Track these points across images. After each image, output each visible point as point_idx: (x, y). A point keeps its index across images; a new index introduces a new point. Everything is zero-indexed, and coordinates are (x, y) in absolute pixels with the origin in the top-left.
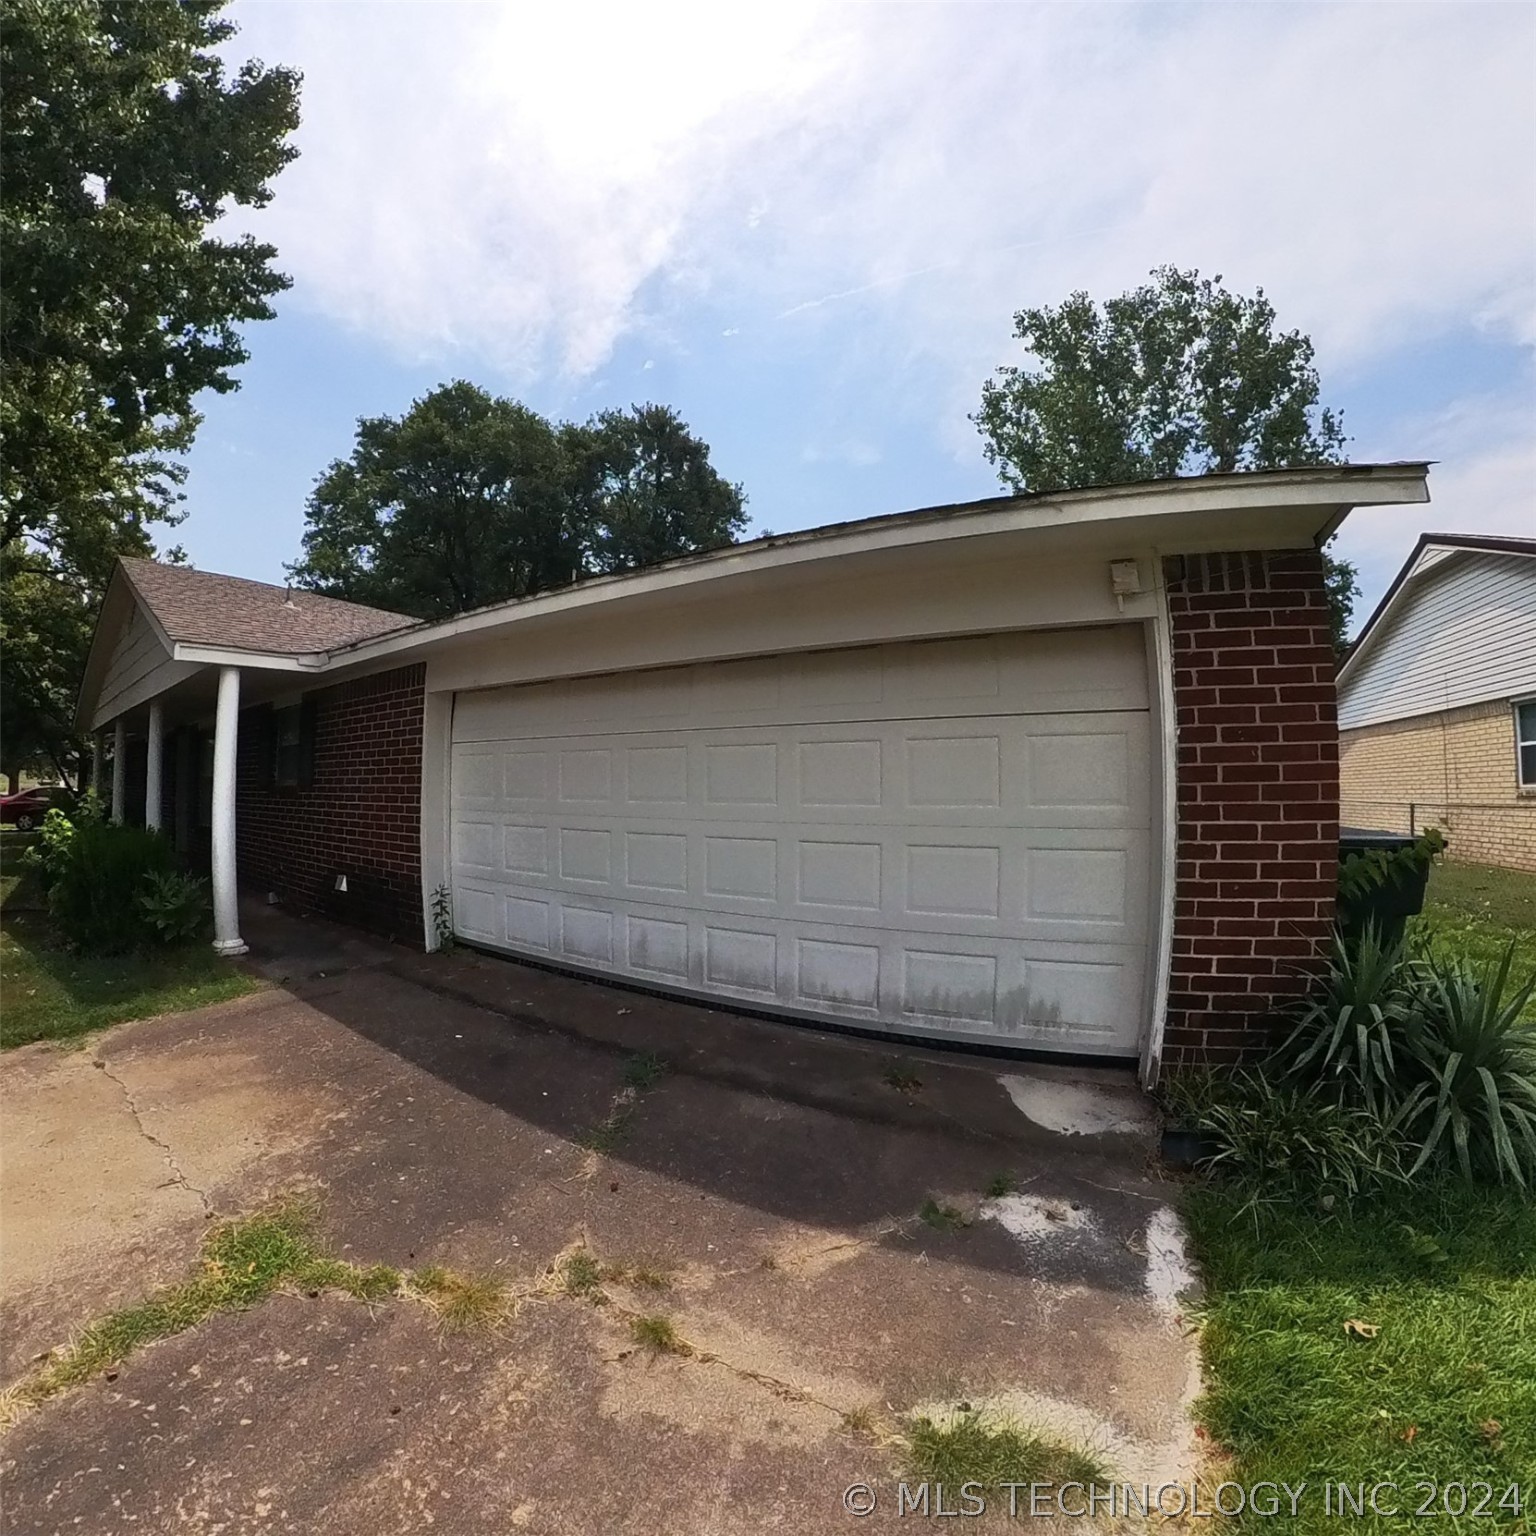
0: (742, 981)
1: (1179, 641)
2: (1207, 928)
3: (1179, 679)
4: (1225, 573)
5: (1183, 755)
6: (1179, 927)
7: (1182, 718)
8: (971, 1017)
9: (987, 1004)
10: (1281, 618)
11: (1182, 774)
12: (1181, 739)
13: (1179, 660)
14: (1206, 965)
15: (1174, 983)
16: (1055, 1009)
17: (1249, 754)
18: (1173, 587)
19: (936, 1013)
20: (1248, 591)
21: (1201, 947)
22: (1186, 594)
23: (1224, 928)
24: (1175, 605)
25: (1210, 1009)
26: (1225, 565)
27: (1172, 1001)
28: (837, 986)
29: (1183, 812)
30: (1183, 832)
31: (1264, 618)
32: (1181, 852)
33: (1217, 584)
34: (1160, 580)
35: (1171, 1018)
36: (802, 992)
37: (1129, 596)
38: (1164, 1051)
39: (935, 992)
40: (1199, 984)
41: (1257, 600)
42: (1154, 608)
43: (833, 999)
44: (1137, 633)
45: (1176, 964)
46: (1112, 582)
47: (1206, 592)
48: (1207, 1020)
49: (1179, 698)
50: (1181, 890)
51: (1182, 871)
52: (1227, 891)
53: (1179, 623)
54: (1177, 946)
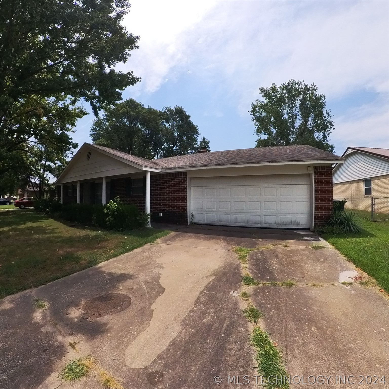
0: (255, 223)
1: (315, 176)
2: (318, 210)
3: (315, 181)
4: (321, 168)
5: (315, 190)
6: (315, 210)
7: (315, 186)
8: (289, 224)
9: (291, 223)
10: (327, 174)
11: (315, 192)
12: (315, 188)
13: (315, 179)
14: (318, 215)
15: (315, 217)
16: (299, 223)
17: (323, 190)
18: (314, 170)
19: (284, 224)
20: (323, 171)
21: (318, 213)
22: (316, 171)
23: (320, 210)
24: (315, 172)
25: (319, 220)
26: (321, 167)
27: (315, 219)
28: (270, 222)
29: (315, 197)
30: (315, 199)
31: (325, 174)
32: (315, 201)
33: (320, 170)
34: (313, 169)
35: (315, 221)
36: (264, 223)
37: (310, 171)
38: (314, 226)
39: (284, 222)
40: (318, 217)
41: (324, 172)
42: (312, 172)
43: (269, 224)
44: (309, 175)
45: (315, 215)
46: (308, 169)
47: (318, 171)
48: (319, 221)
49: (315, 183)
50: (315, 206)
51: (315, 203)
52: (320, 206)
53: (315, 174)
54: (315, 212)
